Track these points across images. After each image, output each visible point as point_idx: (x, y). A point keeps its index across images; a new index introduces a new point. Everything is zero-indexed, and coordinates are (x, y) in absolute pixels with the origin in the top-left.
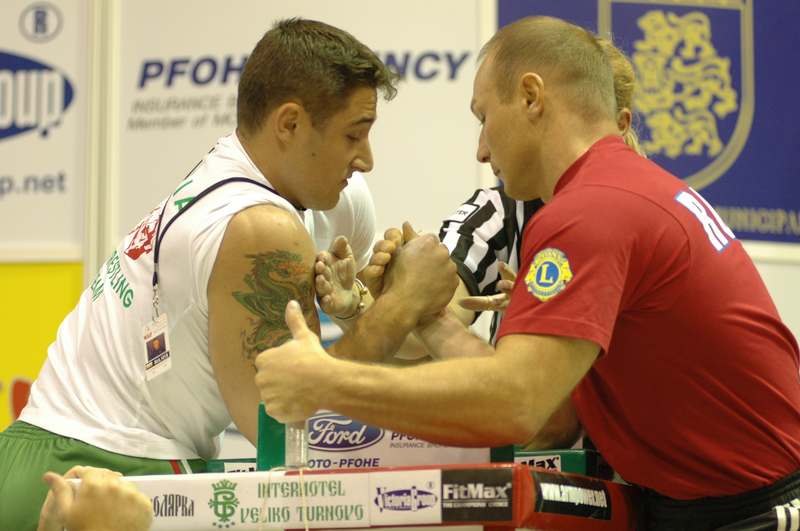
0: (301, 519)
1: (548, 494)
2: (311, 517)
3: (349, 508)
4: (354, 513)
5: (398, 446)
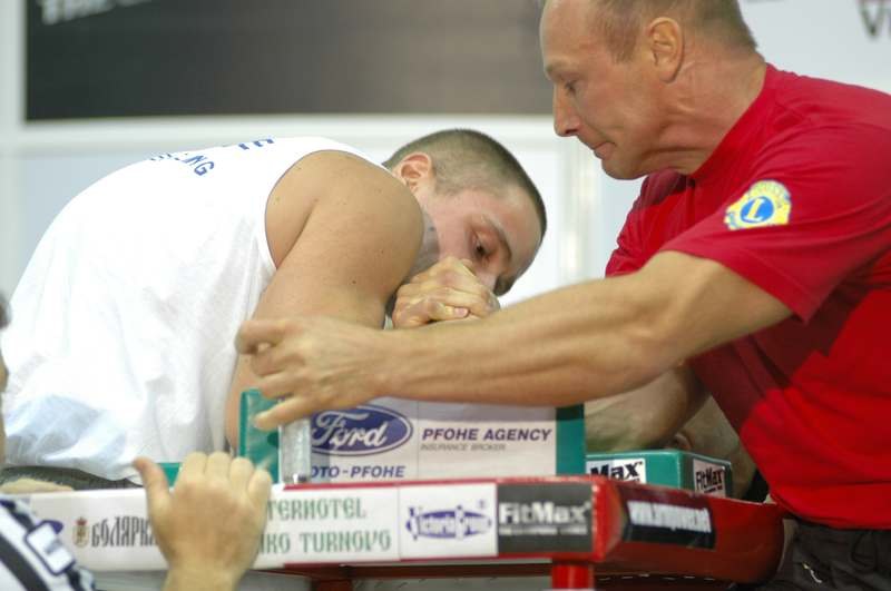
0: (306, 549)
1: (638, 515)
2: (319, 546)
3: (371, 536)
4: (378, 542)
5: (432, 447)
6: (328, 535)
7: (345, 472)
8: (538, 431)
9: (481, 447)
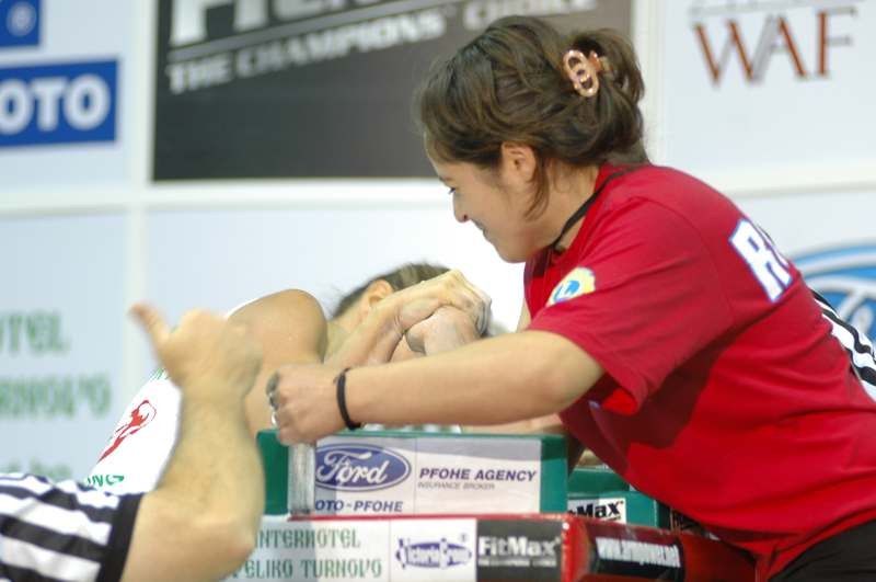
0: (306, 575)
1: (606, 551)
2: (318, 572)
3: (365, 564)
4: (370, 569)
5: (427, 485)
6: (327, 562)
7: (349, 505)
8: (524, 472)
9: (472, 486)
